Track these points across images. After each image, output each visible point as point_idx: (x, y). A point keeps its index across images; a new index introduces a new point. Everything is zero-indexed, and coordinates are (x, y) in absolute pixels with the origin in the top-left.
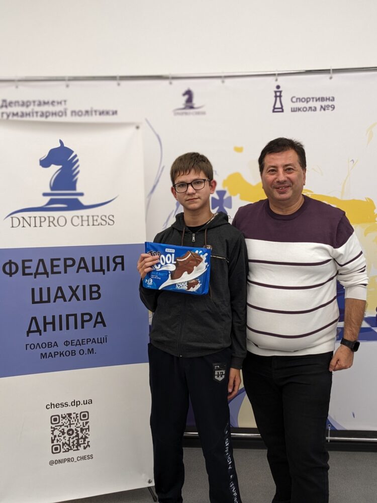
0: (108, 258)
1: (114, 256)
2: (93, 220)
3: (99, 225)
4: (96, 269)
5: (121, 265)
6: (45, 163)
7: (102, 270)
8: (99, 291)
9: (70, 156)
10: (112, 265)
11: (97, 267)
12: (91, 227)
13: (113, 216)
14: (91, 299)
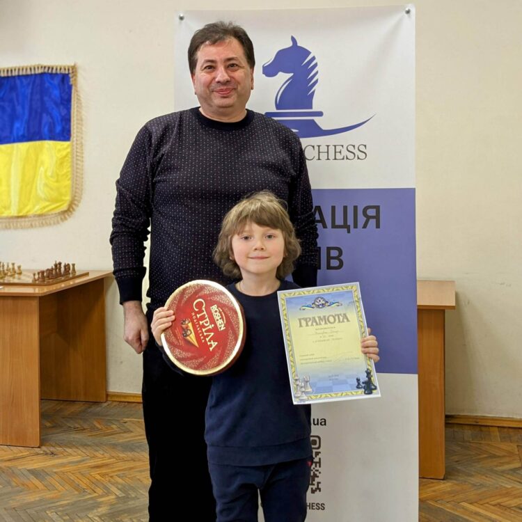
0: (356, 208)
1: (365, 206)
2: (335, 152)
3: (343, 159)
4: (337, 223)
5: (375, 220)
6: (270, 71)
7: (346, 226)
8: (341, 258)
9: (306, 59)
10: (361, 219)
11: (339, 221)
12: (332, 161)
13: (365, 146)
14: (328, 269)
